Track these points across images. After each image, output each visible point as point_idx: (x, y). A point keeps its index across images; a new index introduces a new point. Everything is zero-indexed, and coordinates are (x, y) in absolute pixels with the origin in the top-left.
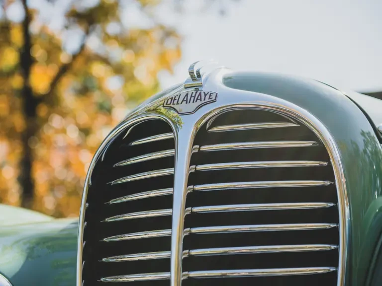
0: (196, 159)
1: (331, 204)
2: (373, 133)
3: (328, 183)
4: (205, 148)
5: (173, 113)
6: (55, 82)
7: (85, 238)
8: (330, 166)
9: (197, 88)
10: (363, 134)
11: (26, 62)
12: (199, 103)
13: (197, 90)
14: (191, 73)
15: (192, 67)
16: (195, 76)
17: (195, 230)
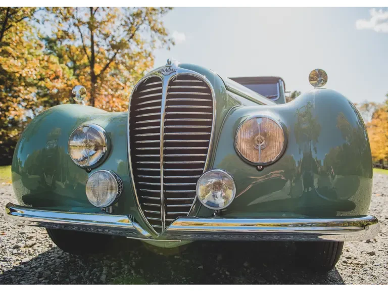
0: (169, 90)
1: (211, 107)
2: (225, 87)
3: (210, 100)
4: (172, 87)
5: (161, 75)
6: (102, 72)
7: (130, 116)
8: (211, 95)
9: (170, 67)
10: (222, 87)
11: (92, 61)
12: (170, 72)
13: (170, 68)
14: (168, 62)
15: (168, 60)
16: (169, 63)
17: (168, 113)
